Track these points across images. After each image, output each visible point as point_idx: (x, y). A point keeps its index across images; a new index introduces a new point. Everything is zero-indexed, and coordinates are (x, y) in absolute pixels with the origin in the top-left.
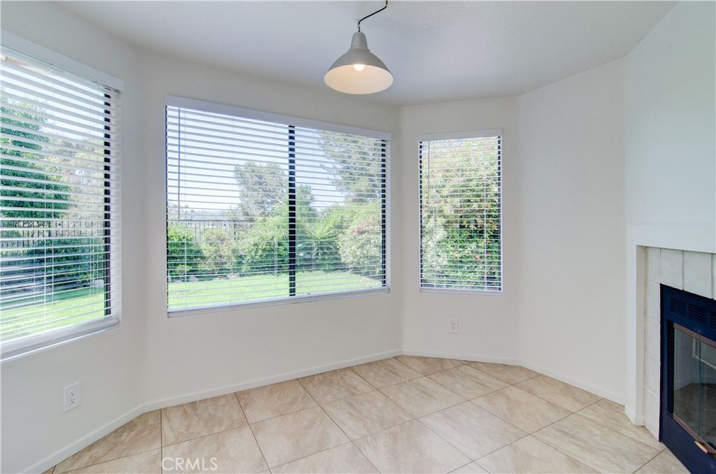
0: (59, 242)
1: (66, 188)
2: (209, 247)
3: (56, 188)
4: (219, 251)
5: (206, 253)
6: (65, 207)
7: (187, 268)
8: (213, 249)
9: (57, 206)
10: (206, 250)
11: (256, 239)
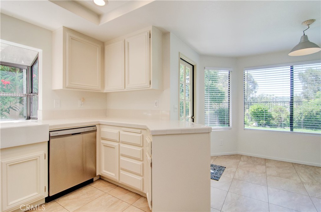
0: (222, 110)
1: (224, 93)
2: (276, 113)
3: (221, 92)
4: (280, 115)
5: (274, 116)
6: (224, 98)
7: (265, 122)
8: (277, 114)
9: (221, 98)
10: (274, 115)
11: (302, 111)
